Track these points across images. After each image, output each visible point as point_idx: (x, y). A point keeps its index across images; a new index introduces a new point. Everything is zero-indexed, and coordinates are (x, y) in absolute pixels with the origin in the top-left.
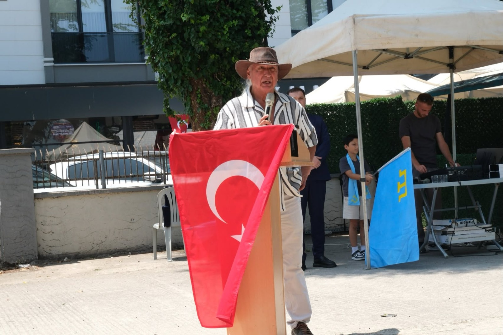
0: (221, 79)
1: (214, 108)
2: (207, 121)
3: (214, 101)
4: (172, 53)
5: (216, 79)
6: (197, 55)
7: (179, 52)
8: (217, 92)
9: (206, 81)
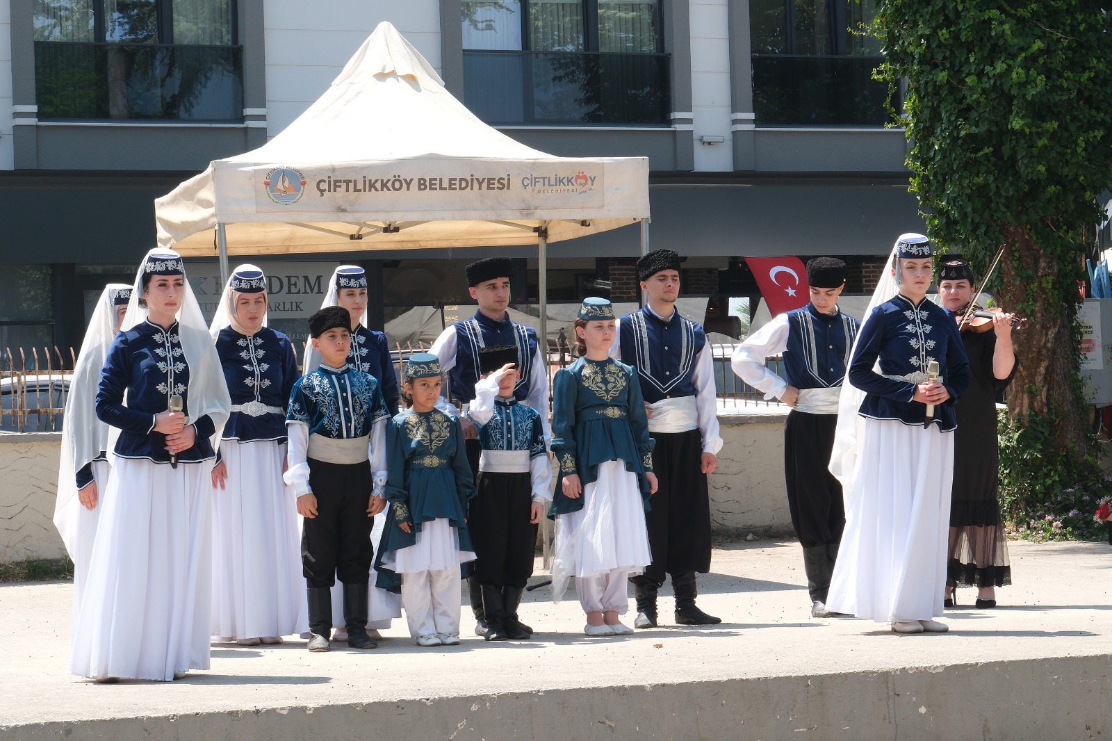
0: (1058, 228)
1: (1042, 276)
2: (1029, 299)
3: (1043, 264)
4: (976, 178)
5: (1050, 226)
6: (1023, 184)
7: (991, 178)
8: (1049, 250)
9: (1030, 230)
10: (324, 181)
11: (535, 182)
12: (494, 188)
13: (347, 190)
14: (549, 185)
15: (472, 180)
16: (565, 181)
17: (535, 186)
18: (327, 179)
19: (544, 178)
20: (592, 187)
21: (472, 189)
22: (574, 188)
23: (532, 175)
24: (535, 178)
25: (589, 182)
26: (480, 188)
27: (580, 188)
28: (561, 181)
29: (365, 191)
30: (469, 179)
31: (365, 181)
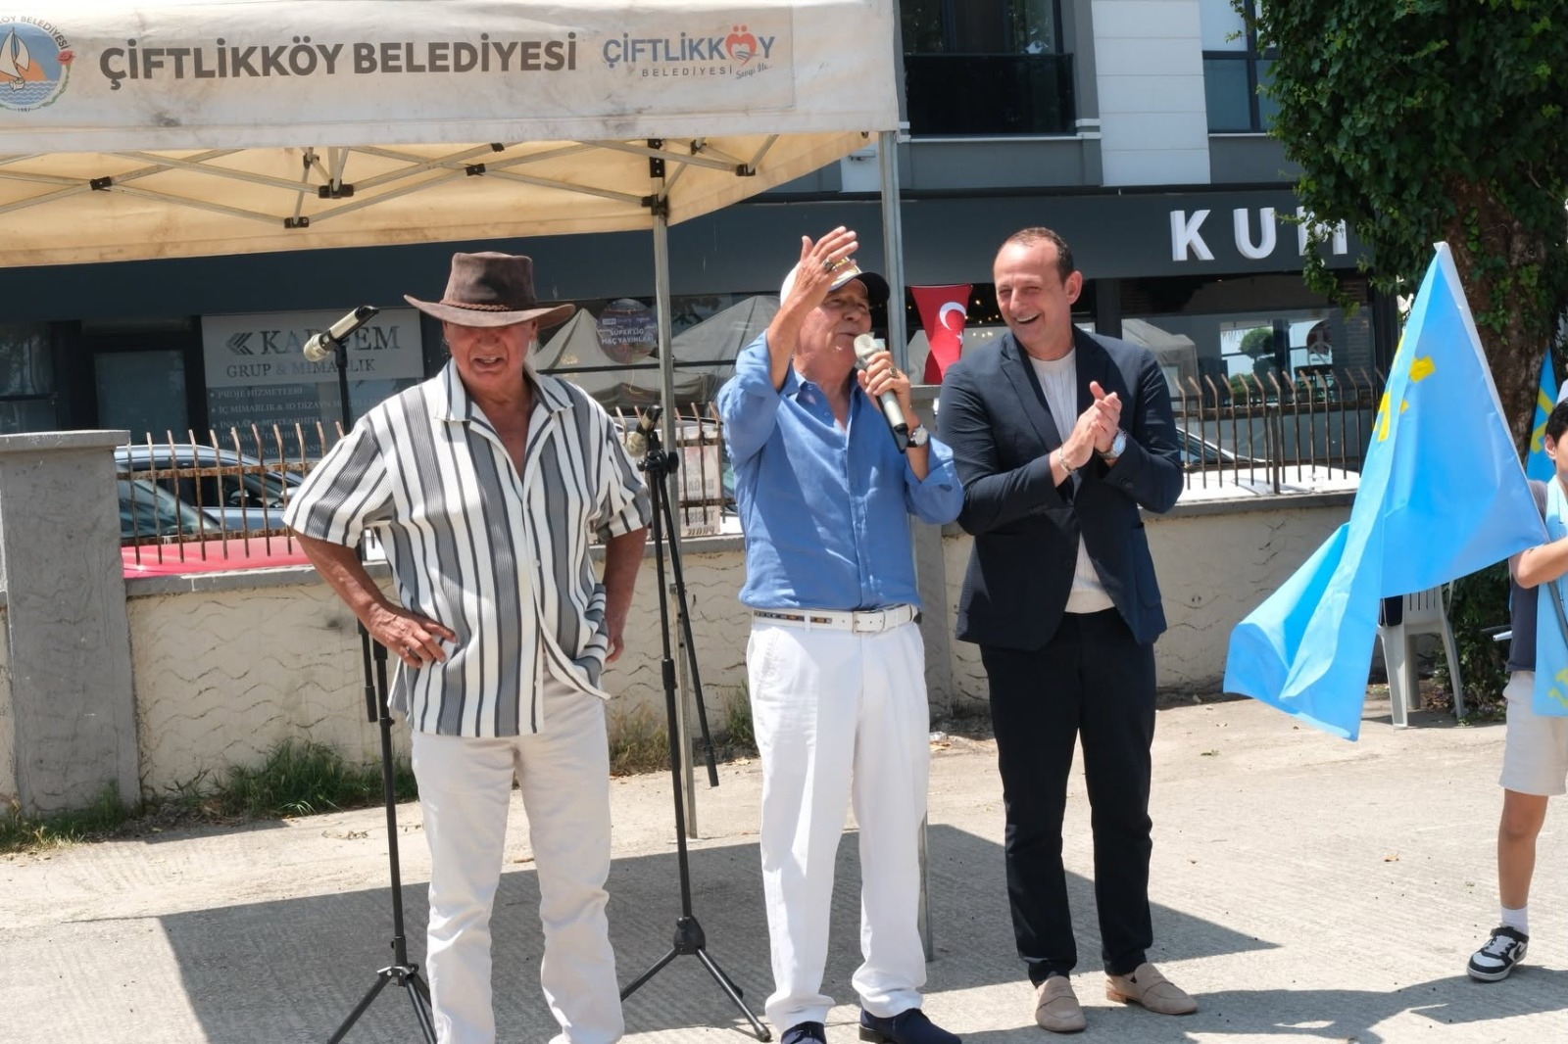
0: (1546, 182)
1: (1519, 267)
2: (1497, 307)
3: (1518, 245)
4: (1409, 99)
5: (1531, 180)
6: (1495, 105)
7: (1439, 97)
8: (1531, 221)
9: (1497, 187)
10: (120, 52)
11: (634, 50)
12: (537, 67)
13: (179, 73)
14: (668, 58)
15: (485, 47)
16: (704, 48)
17: (634, 60)
18: (126, 48)
19: (654, 42)
20: (767, 62)
21: (485, 68)
22: (725, 63)
23: (626, 35)
24: (634, 42)
25: (760, 49)
26: (505, 67)
27: (739, 65)
28: (694, 48)
29: (223, 74)
30: (478, 45)
31: (222, 53)
